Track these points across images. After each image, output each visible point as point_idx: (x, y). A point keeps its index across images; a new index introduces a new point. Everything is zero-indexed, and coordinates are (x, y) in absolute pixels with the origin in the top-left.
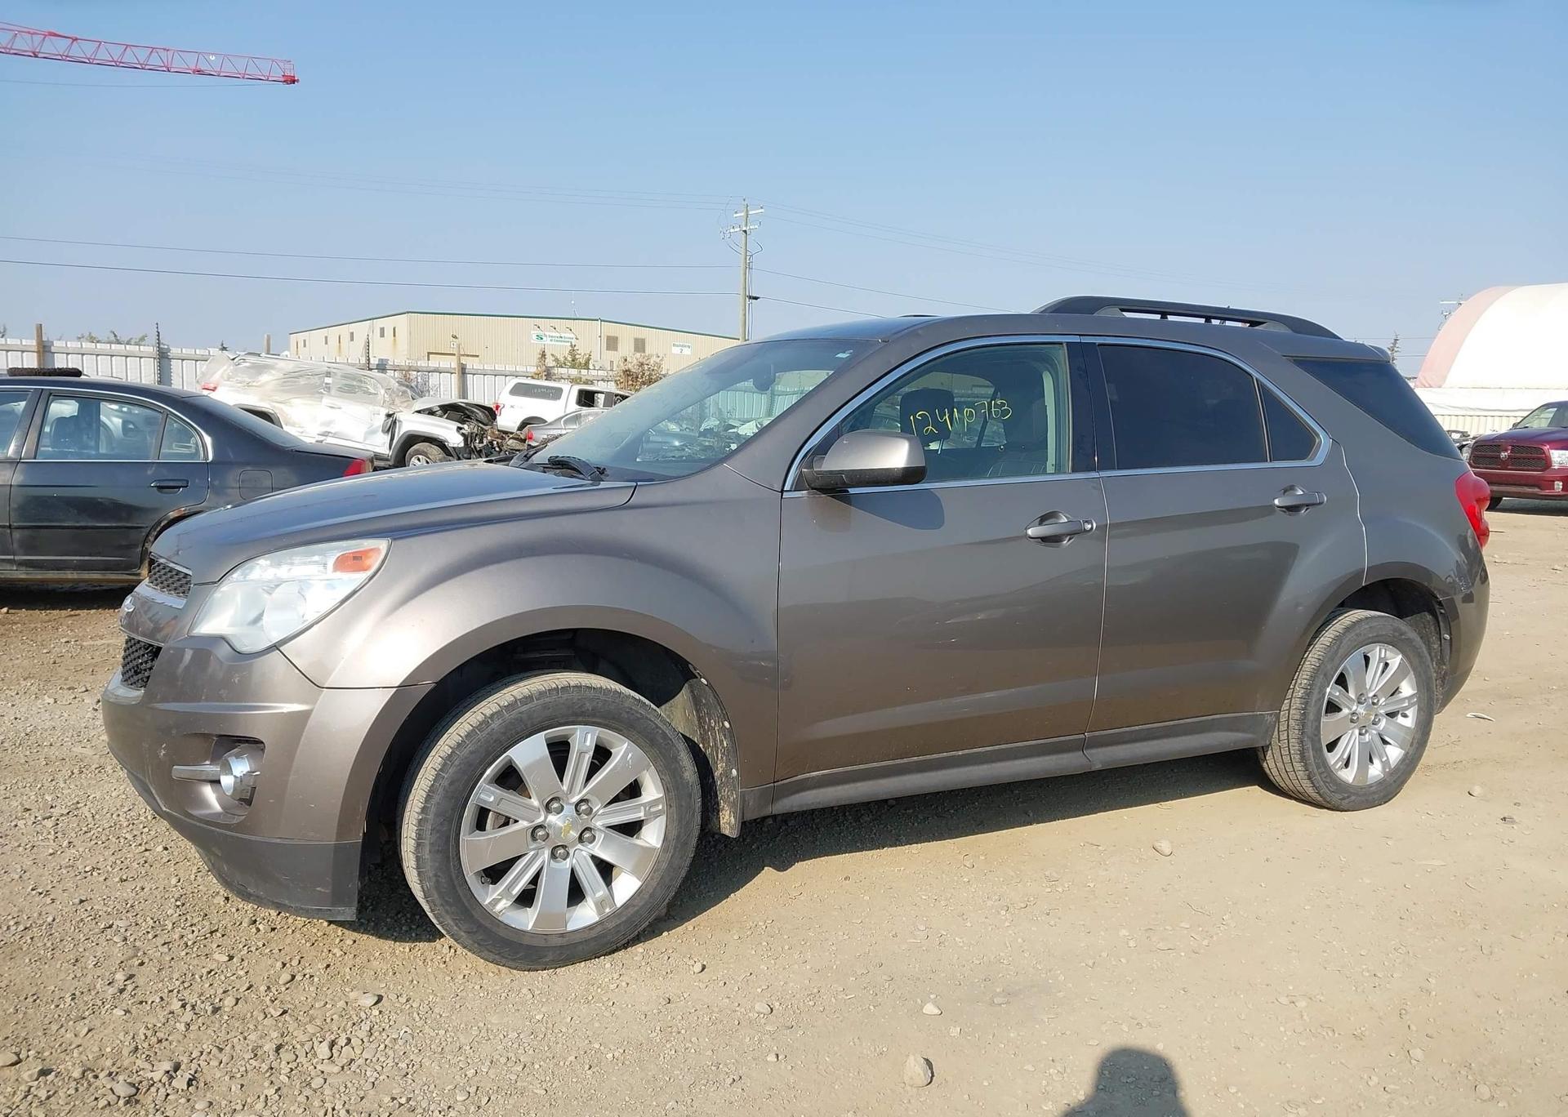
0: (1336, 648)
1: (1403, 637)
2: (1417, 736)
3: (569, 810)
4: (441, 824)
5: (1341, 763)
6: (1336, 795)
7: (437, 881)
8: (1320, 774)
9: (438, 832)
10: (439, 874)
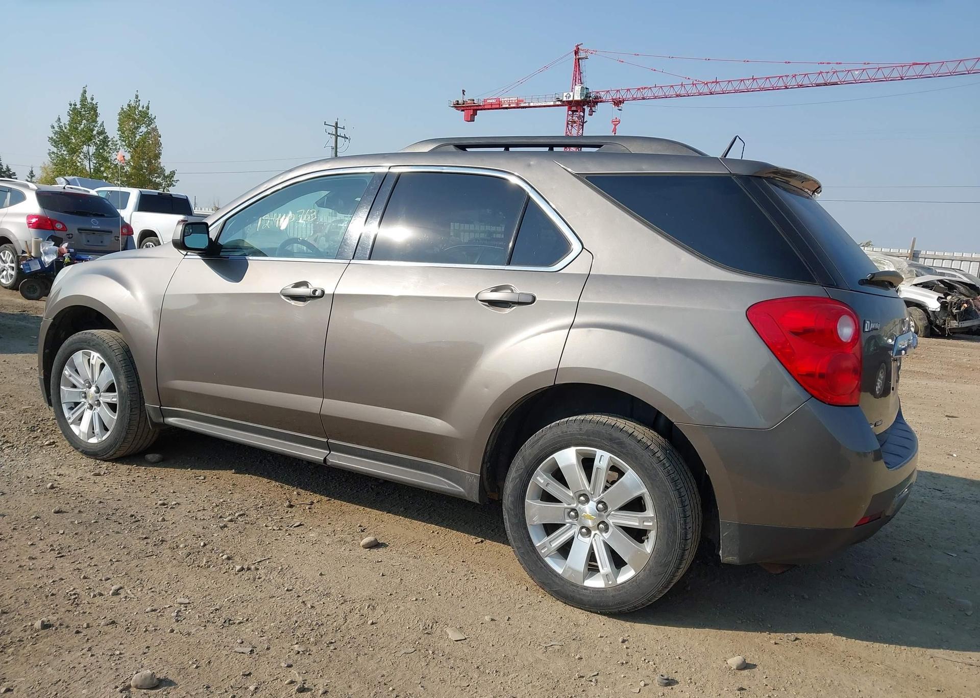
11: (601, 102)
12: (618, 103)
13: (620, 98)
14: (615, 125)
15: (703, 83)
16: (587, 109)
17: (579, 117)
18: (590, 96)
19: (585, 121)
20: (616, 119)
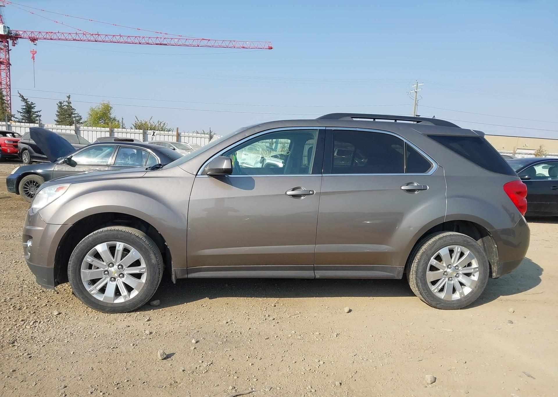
0: (433, 245)
1: (469, 244)
2: (478, 284)
3: (116, 267)
4: (74, 265)
5: (436, 290)
6: (433, 302)
7: (73, 282)
8: (425, 293)
9: (73, 267)
10: (73, 280)
11: (20, 38)
12: (33, 40)
13: (34, 37)
14: (34, 54)
15: (90, 34)
16: (10, 42)
17: (5, 46)
18: (11, 33)
19: (9, 49)
20: (33, 50)
